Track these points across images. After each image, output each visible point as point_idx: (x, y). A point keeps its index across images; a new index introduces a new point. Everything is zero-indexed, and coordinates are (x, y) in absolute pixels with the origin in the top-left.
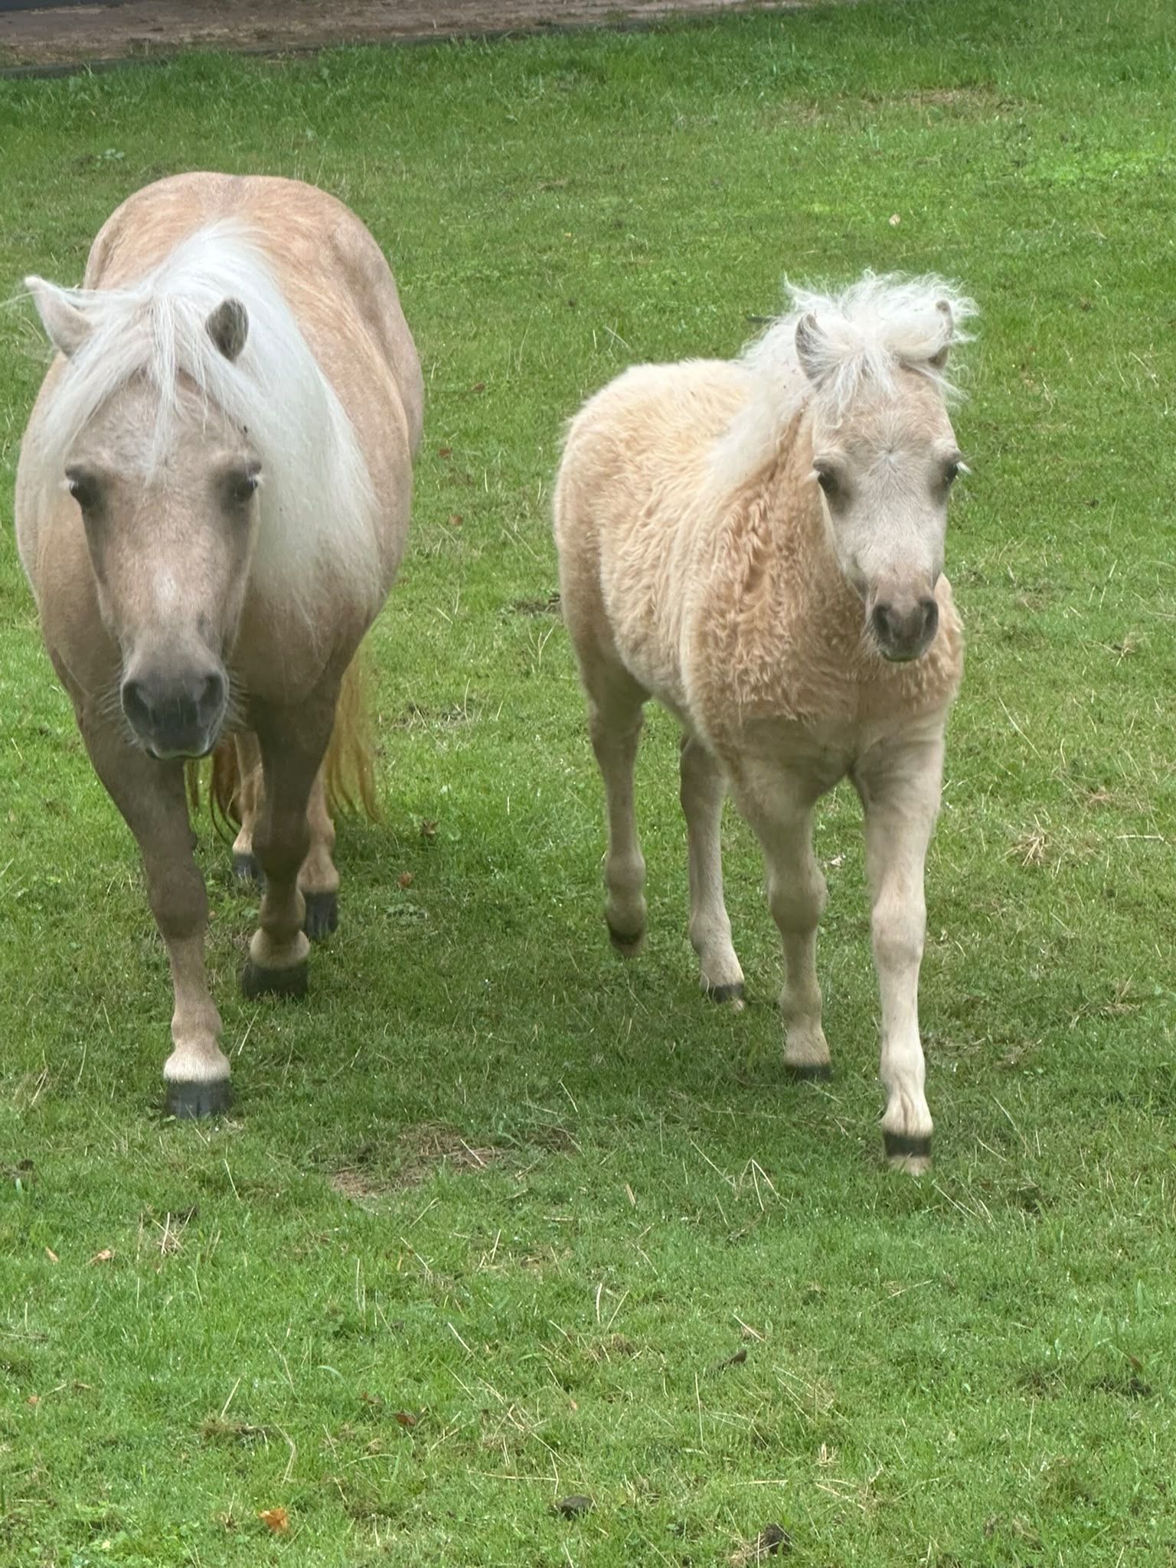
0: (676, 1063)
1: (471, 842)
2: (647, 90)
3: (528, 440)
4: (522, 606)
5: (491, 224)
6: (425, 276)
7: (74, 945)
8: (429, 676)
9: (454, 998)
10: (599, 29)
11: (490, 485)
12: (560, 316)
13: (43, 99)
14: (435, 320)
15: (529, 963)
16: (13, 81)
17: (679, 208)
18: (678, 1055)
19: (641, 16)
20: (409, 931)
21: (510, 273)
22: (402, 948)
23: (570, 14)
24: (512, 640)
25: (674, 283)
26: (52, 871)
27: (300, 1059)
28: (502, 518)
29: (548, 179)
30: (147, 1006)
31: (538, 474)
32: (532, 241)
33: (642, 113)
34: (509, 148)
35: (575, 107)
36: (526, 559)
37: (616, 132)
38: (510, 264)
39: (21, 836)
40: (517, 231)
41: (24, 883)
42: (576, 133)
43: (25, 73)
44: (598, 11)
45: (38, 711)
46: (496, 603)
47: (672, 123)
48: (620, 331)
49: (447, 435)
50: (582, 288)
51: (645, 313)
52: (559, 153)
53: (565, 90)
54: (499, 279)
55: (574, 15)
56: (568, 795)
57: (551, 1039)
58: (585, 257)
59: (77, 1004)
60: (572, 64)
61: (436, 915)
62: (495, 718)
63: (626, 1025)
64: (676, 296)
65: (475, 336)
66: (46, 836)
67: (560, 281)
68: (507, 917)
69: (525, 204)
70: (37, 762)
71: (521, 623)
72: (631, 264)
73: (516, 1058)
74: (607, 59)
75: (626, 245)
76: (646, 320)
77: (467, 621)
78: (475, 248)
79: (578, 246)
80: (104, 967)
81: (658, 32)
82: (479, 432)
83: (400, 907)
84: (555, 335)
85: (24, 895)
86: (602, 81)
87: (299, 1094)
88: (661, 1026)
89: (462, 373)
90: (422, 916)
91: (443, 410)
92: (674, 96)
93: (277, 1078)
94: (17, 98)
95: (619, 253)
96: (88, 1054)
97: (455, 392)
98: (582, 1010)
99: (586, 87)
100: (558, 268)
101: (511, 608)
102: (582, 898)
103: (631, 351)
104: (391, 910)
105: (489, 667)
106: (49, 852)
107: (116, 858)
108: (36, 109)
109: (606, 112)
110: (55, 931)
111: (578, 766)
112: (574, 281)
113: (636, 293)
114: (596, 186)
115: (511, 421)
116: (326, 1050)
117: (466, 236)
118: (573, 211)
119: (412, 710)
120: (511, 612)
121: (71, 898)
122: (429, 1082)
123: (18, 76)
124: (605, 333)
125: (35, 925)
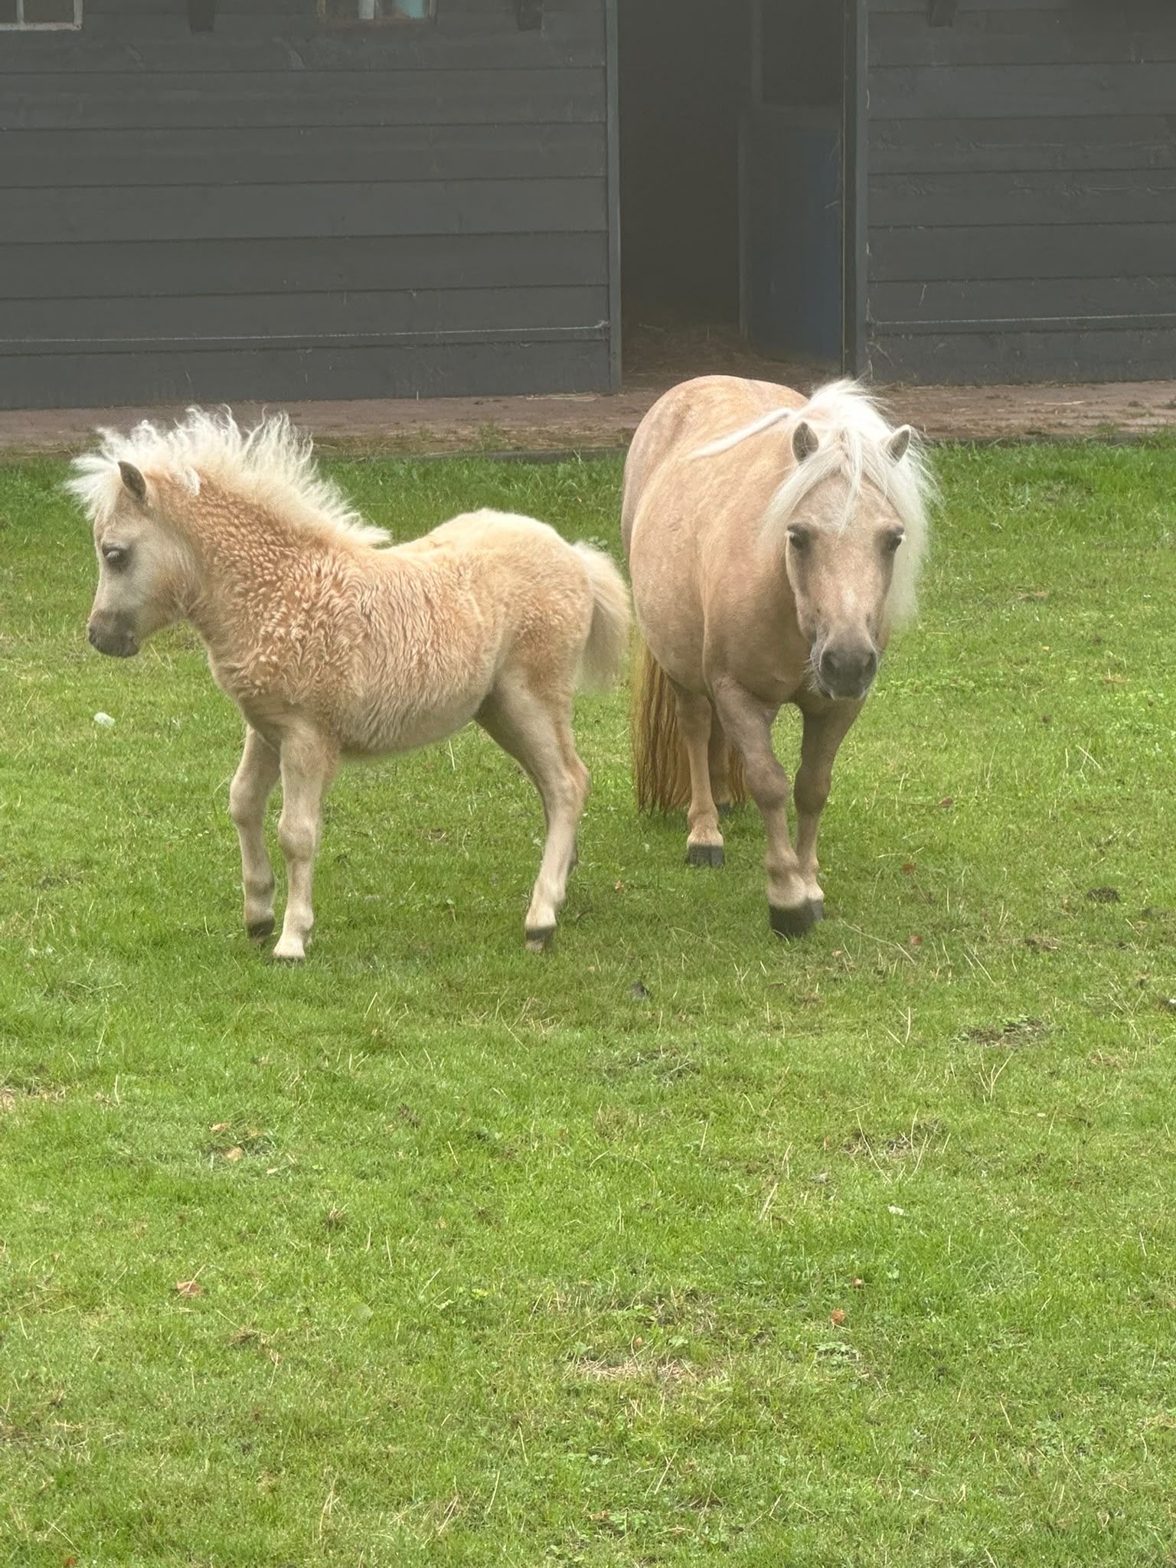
0: (1109, 1537)
1: (909, 1281)
2: (1134, 505)
3: (992, 859)
4: (976, 1034)
5: (969, 633)
6: (899, 683)
7: (495, 1364)
8: (879, 1101)
9: (881, 1449)
10: (1089, 441)
11: (952, 904)
12: (1032, 732)
13: (531, 484)
14: (907, 730)
15: (962, 1416)
16: (504, 465)
17: (1160, 627)
18: (1111, 1530)
19: (1132, 430)
20: (839, 1373)
21: (985, 684)
22: (831, 1391)
23: (1060, 424)
24: (965, 1071)
25: (1151, 704)
26: (479, 1284)
27: (718, 1503)
28: (962, 941)
29: (1029, 590)
30: (565, 1435)
31: (1001, 896)
32: (1009, 652)
33: (1127, 528)
34: (991, 556)
35: (1062, 518)
36: (984, 985)
37: (1101, 545)
38: (986, 675)
39: (450, 1244)
40: (995, 642)
41: (449, 1295)
42: (1059, 544)
43: (516, 457)
44: (1087, 422)
45: (477, 1114)
46: (951, 1030)
47: (1158, 539)
48: (1093, 751)
49: (911, 850)
50: (1057, 705)
51: (1120, 734)
52: (1041, 564)
53: (1050, 500)
54: (973, 690)
55: (1064, 426)
56: (1012, 1237)
57: (978, 1500)
58: (1062, 672)
59: (492, 1430)
60: (1060, 474)
61: (868, 1357)
62: (941, 1151)
63: (1058, 1492)
64: (1151, 718)
65: (946, 749)
66: (476, 1245)
67: (1035, 696)
68: (940, 1364)
69: (1005, 615)
70: (473, 1167)
71: (975, 1053)
72: (1108, 682)
73: (942, 1518)
74: (1096, 472)
75: (1104, 662)
76: (1120, 741)
77: (919, 1046)
78: (952, 656)
79: (1055, 660)
80: (524, 1389)
81: (1148, 446)
82: (945, 848)
83: (832, 1345)
84: (1026, 751)
85: (449, 1307)
86: (1089, 492)
87: (713, 1541)
88: (1095, 1496)
89: (930, 786)
90: (854, 1356)
91: (910, 824)
92: (1161, 511)
93: (692, 1523)
94: (506, 482)
95: (1096, 670)
96: (501, 1483)
97: (922, 806)
98: (1013, 1471)
99: (1073, 498)
100: (1034, 682)
101: (964, 1035)
102: (1019, 1349)
103: (1103, 773)
104: (822, 1348)
105: (938, 1096)
106: (478, 1263)
107: (545, 1274)
108: (524, 494)
109: (1091, 524)
110: (477, 1348)
111: (1023, 1207)
112: (1049, 697)
113: (1111, 712)
114: (1078, 600)
115: (977, 839)
116: (745, 1495)
117: (943, 644)
118: (1052, 624)
119: (857, 1136)
120: (964, 1039)
121: (495, 1314)
122: (850, 1538)
123: (508, 460)
124: (1078, 752)
125: (457, 1340)
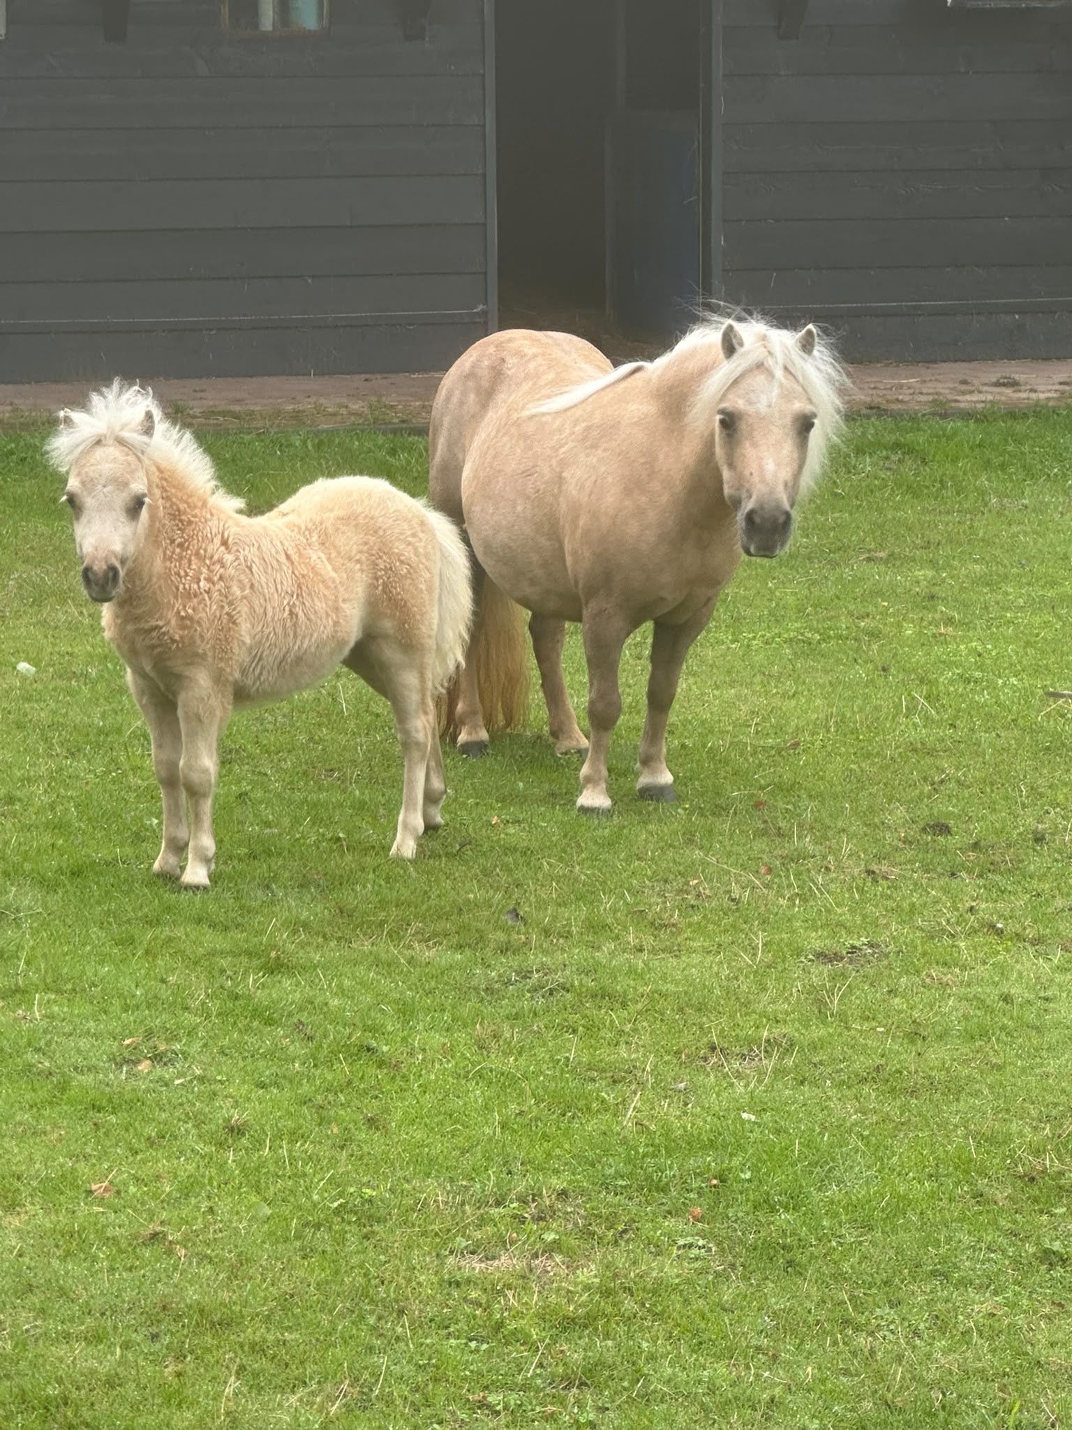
0: (942, 1415)
1: (760, 1182)
2: (965, 473)
3: (835, 797)
4: (822, 956)
5: (816, 590)
6: (751, 636)
7: (382, 1258)
8: (732, 1017)
9: (735, 1335)
10: (924, 415)
11: (799, 838)
12: (872, 681)
13: (416, 455)
14: (758, 678)
15: (808, 1304)
16: (391, 436)
17: (988, 584)
18: (944, 1408)
19: (962, 405)
20: (697, 1265)
21: (829, 637)
22: (689, 1282)
23: (897, 400)
24: (811, 990)
25: (980, 655)
26: (368, 1185)
27: (586, 1384)
28: (808, 871)
29: (869, 551)
30: (446, 1323)
31: (844, 830)
32: (852, 607)
33: (958, 494)
34: (834, 520)
35: (898, 485)
36: (828, 911)
37: (934, 510)
38: (830, 628)
39: (342, 1148)
40: (838, 598)
41: (341, 1195)
42: (897, 509)
43: (401, 429)
44: (923, 398)
45: (366, 1029)
46: (799, 952)
47: (986, 505)
48: (928, 698)
49: (762, 788)
50: (895, 655)
51: (952, 682)
52: (881, 526)
53: (889, 469)
54: (819, 642)
55: (901, 401)
56: (853, 1140)
57: (823, 1381)
58: (899, 625)
59: (380, 1318)
60: (897, 446)
61: (723, 1250)
62: (790, 1062)
63: (896, 1372)
64: (981, 668)
65: (794, 695)
66: (365, 1149)
67: (875, 647)
68: (788, 1256)
69: (847, 573)
70: (362, 1077)
71: (820, 973)
72: (941, 634)
73: (790, 1398)
74: (929, 443)
75: (937, 616)
76: (952, 689)
77: (769, 967)
78: (799, 611)
79: (894, 615)
80: (409, 1281)
81: (977, 420)
82: (792, 786)
83: (690, 1239)
84: (866, 697)
85: (340, 1205)
86: (924, 461)
87: (582, 1420)
88: (929, 1377)
89: (779, 730)
90: (710, 1250)
91: (760, 765)
92: (989, 480)
93: (562, 1402)
94: (393, 452)
95: (930, 624)
96: (388, 1367)
97: (772, 748)
98: (854, 1354)
99: (909, 468)
100: (874, 635)
101: (811, 957)
102: (860, 1243)
103: (937, 718)
104: (681, 1242)
105: (787, 1013)
106: (367, 1165)
107: (428, 1175)
108: (409, 462)
109: (925, 491)
110: (366, 1243)
111: (864, 1113)
112: (888, 648)
113: (944, 662)
114: (914, 560)
115: (822, 778)
116: (611, 1377)
117: (791, 600)
118: (891, 581)
119: (713, 1049)
120: (810, 960)
121: (383, 1212)
122: (706, 1416)
123: (394, 432)
124: (914, 698)
125: (348, 1236)
